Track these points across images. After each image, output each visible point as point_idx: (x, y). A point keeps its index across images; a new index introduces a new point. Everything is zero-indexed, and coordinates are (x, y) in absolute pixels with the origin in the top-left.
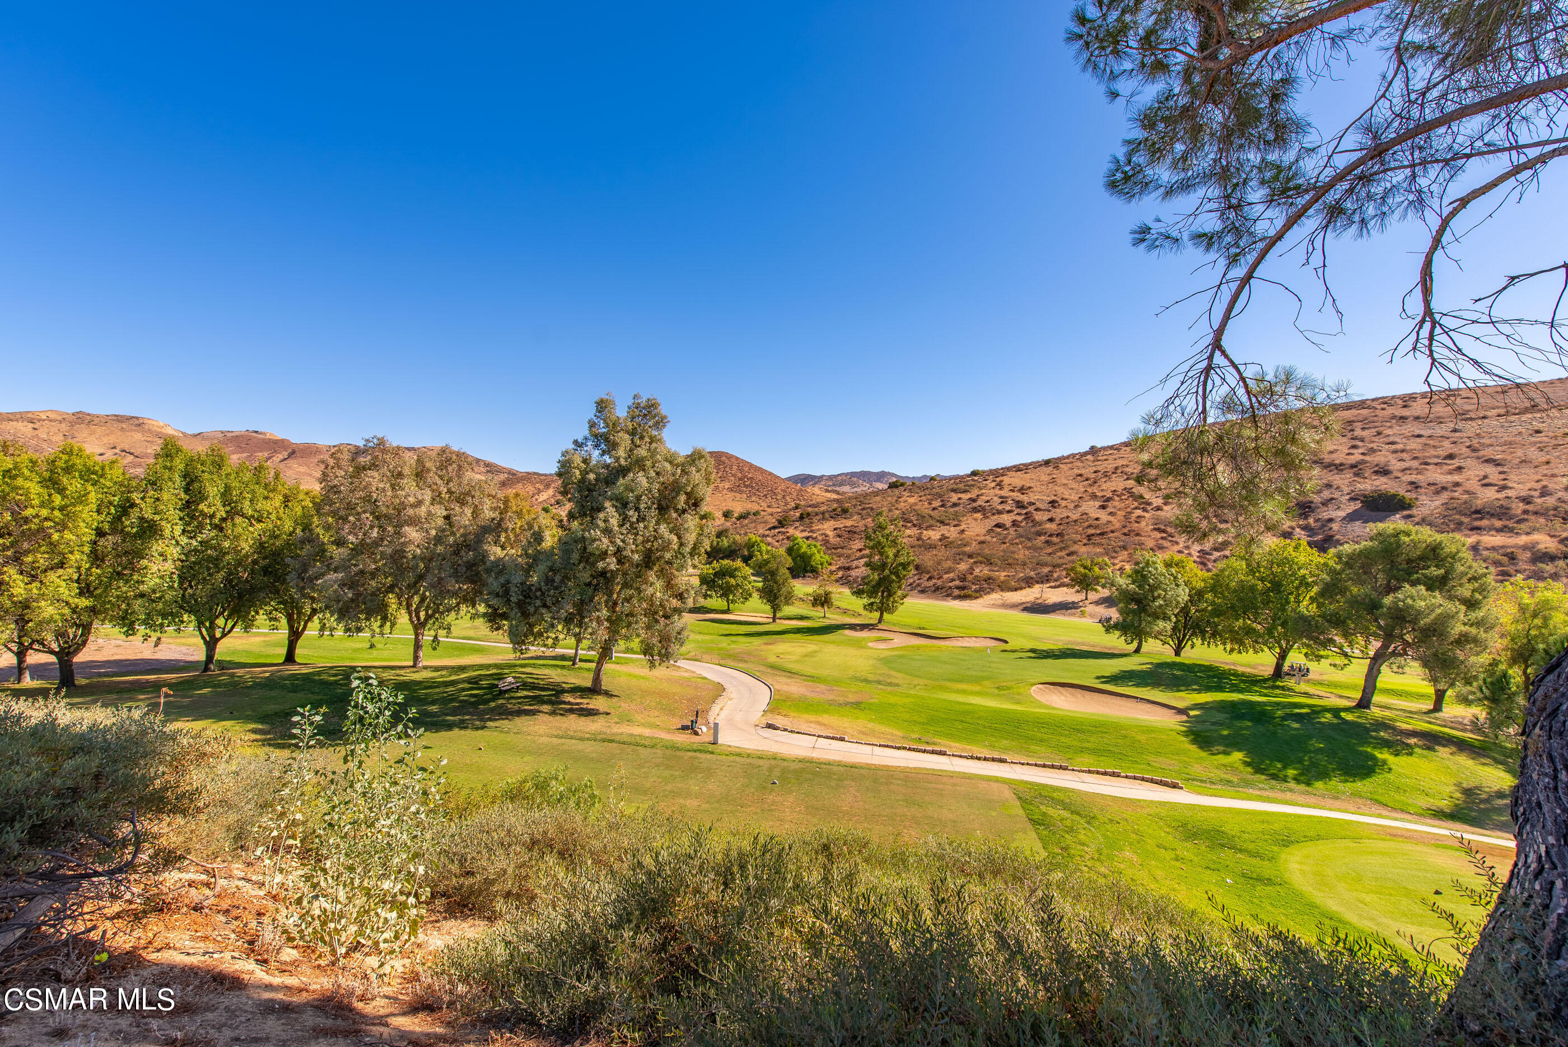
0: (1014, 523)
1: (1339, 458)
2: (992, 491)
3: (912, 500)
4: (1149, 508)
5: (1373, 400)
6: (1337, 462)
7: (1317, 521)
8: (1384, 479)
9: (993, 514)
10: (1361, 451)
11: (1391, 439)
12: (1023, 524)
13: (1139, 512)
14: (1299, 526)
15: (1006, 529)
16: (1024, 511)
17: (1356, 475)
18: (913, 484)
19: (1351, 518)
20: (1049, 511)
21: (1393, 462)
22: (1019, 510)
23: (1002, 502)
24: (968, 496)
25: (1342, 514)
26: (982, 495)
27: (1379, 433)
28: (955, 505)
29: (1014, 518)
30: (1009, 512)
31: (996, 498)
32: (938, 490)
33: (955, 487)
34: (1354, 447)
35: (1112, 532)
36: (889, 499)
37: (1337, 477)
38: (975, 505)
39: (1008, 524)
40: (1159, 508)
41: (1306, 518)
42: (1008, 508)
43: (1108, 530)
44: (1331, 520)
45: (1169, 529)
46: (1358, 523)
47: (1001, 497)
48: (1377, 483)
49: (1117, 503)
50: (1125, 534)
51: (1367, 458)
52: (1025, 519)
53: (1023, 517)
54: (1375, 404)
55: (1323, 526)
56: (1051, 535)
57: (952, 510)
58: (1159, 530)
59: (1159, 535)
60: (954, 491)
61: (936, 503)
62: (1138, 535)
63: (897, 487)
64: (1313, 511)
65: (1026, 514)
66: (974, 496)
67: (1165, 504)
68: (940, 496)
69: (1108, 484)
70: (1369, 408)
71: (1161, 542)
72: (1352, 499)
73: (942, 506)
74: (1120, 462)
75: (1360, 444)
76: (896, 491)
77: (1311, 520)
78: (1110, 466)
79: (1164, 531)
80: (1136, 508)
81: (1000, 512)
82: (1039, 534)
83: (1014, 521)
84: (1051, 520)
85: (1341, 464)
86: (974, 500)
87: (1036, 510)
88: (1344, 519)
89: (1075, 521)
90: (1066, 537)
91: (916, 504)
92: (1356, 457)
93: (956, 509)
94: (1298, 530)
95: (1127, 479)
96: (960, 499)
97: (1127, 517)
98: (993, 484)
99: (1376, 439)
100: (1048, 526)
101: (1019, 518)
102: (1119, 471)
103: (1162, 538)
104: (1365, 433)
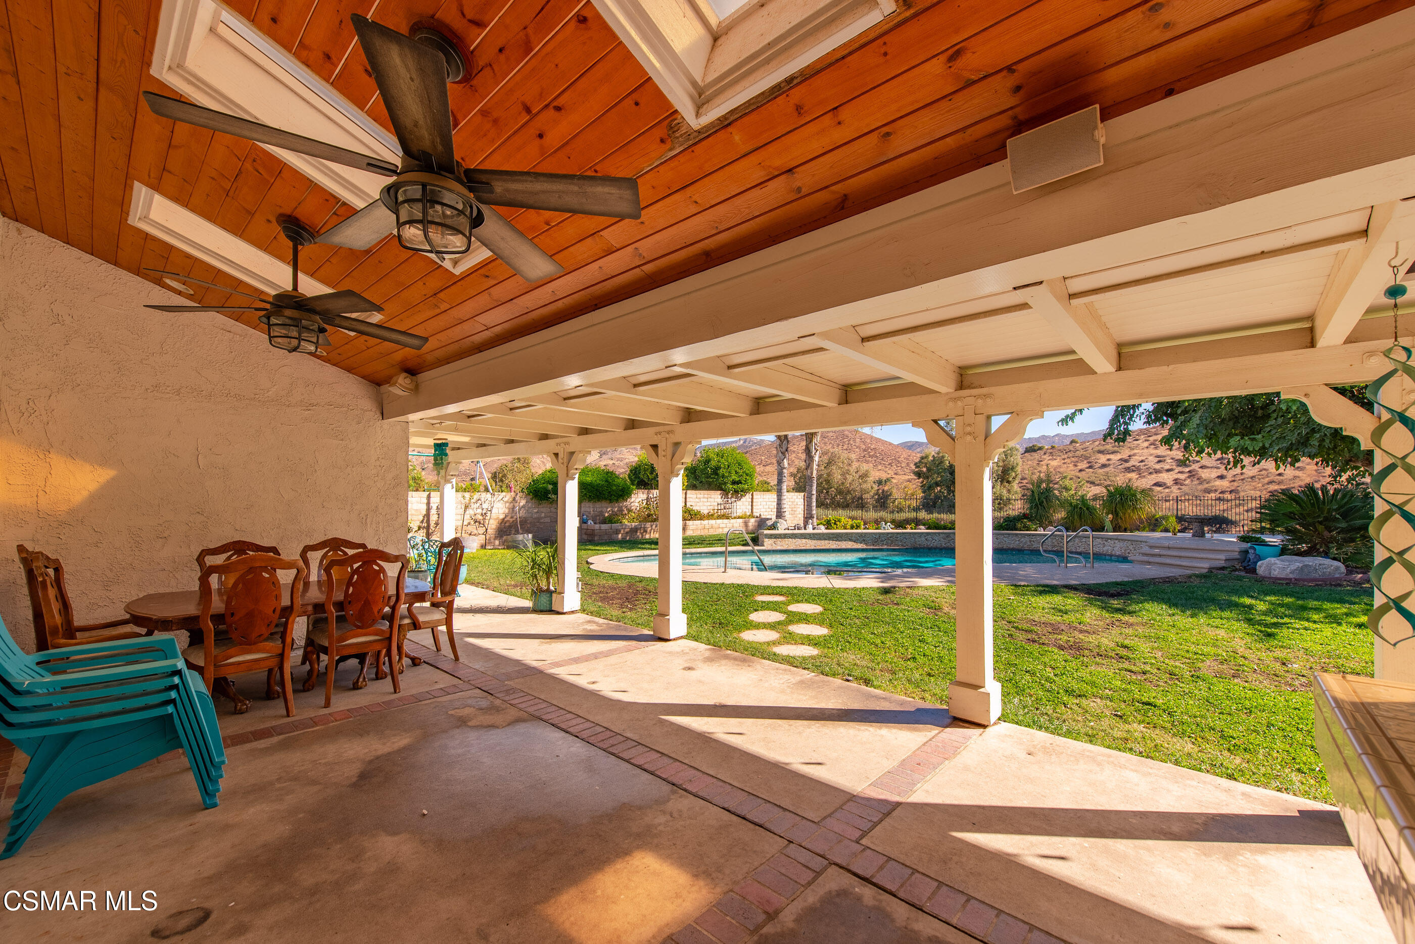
0: (1176, 482)
2: (1146, 450)
3: (1054, 463)
9: (1150, 473)
12: (1187, 482)
15: (1168, 487)
16: (1187, 470)
18: (1053, 447)
20: (1218, 468)
22: (1180, 469)
23: (1159, 462)
24: (1119, 456)
26: (1134, 455)
28: (1104, 466)
29: (1176, 476)
30: (1168, 470)
31: (1151, 458)
32: (1082, 452)
33: (1102, 448)
36: (1030, 462)
38: (1127, 465)
39: (1169, 482)
42: (1167, 467)
47: (1158, 457)
52: (1189, 477)
53: (1187, 475)
56: (1222, 492)
57: (1101, 471)
60: (1100, 452)
61: (1083, 465)
63: (1035, 451)
65: (1190, 472)
66: (1125, 456)
68: (1086, 458)
73: (1090, 467)
76: (1036, 455)
81: (1157, 471)
82: (1208, 491)
83: (1176, 480)
84: (1221, 477)
86: (1126, 461)
87: (1201, 467)
89: (1252, 477)
90: (1242, 494)
91: (1060, 467)
93: (1106, 470)
96: (1109, 460)
98: (1146, 444)
100: (1218, 483)
101: (1182, 477)
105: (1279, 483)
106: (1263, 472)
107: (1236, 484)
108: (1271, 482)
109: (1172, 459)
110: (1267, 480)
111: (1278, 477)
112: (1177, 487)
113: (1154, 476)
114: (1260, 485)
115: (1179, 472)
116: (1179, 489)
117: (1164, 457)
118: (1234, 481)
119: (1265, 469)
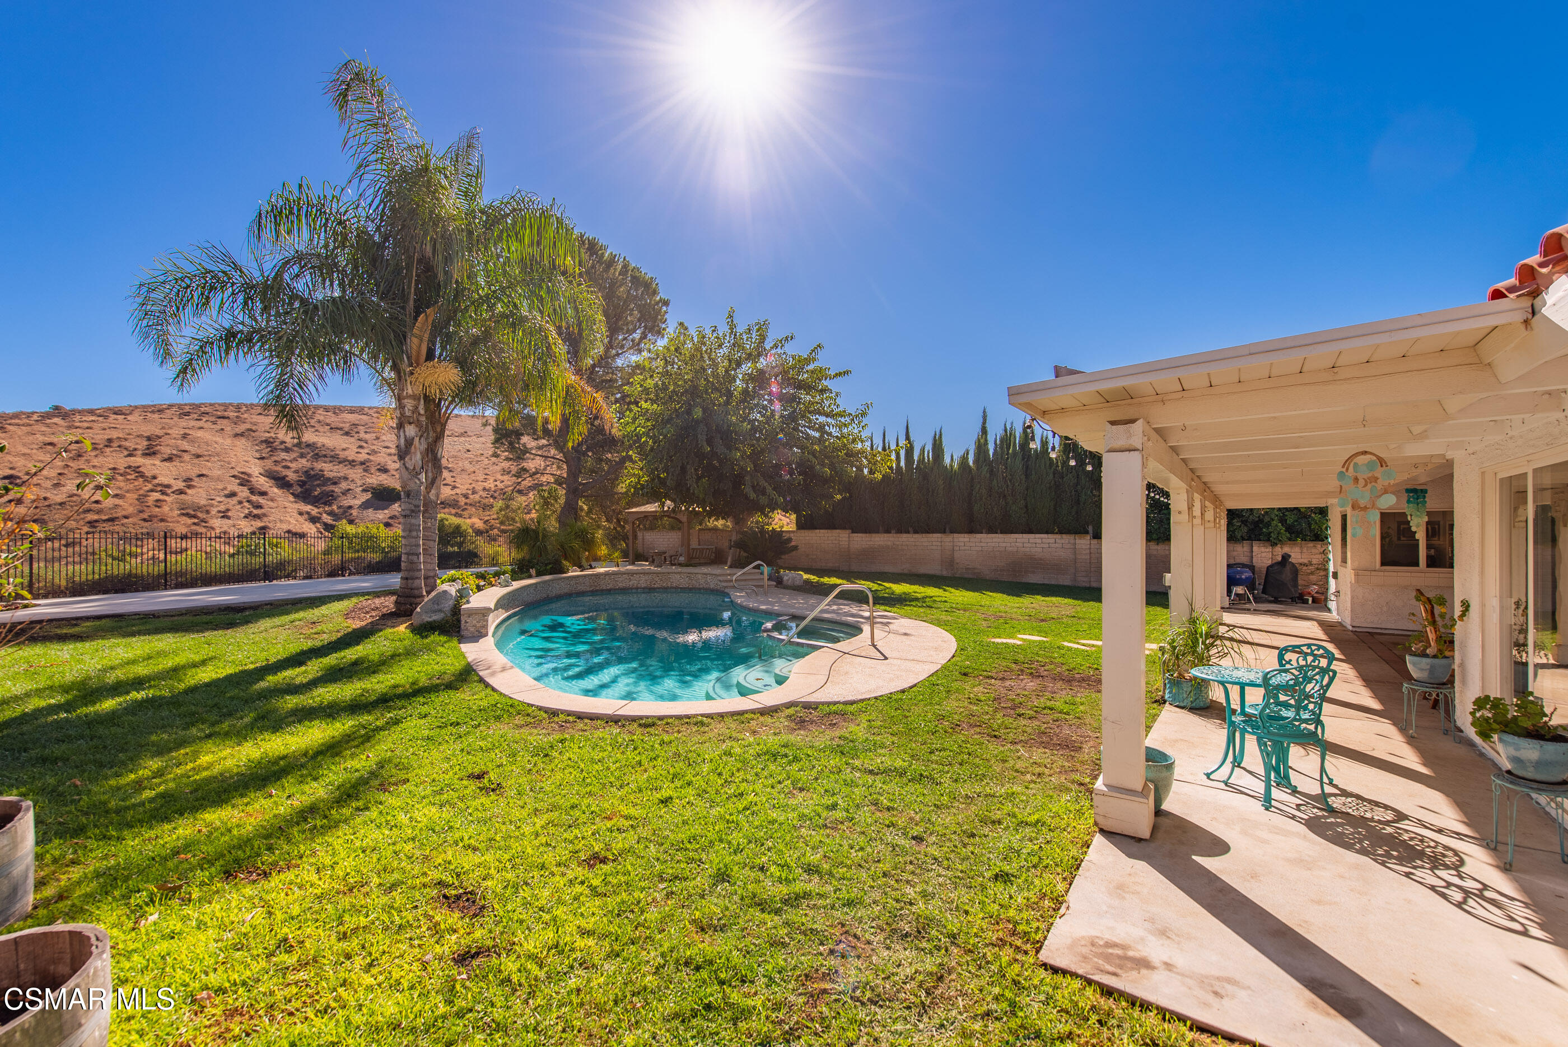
1: (351, 455)
4: (169, 491)
5: (370, 408)
6: (350, 458)
7: (339, 507)
8: (384, 476)
10: (366, 451)
11: (386, 444)
13: (156, 495)
14: (326, 512)
17: (365, 470)
19: (365, 506)
21: (390, 462)
25: (358, 502)
27: (378, 438)
34: (361, 447)
35: (126, 517)
37: (351, 471)
40: (181, 492)
41: (330, 505)
43: (119, 515)
44: (350, 507)
45: (200, 515)
46: (370, 510)
48: (380, 478)
49: (122, 484)
50: (145, 520)
51: (371, 458)
54: (371, 412)
55: (345, 512)
58: (187, 515)
59: (190, 521)
62: (162, 520)
64: (335, 499)
67: (189, 487)
69: (101, 459)
70: (366, 414)
71: (194, 527)
72: (364, 491)
74: (114, 434)
75: (364, 445)
77: (335, 507)
78: (101, 437)
79: (194, 516)
80: (152, 491)
85: (353, 461)
88: (360, 506)
92: (363, 456)
94: (325, 515)
95: (130, 455)
97: (141, 499)
99: (375, 442)
102: (115, 444)
103: (194, 524)
104: (367, 436)
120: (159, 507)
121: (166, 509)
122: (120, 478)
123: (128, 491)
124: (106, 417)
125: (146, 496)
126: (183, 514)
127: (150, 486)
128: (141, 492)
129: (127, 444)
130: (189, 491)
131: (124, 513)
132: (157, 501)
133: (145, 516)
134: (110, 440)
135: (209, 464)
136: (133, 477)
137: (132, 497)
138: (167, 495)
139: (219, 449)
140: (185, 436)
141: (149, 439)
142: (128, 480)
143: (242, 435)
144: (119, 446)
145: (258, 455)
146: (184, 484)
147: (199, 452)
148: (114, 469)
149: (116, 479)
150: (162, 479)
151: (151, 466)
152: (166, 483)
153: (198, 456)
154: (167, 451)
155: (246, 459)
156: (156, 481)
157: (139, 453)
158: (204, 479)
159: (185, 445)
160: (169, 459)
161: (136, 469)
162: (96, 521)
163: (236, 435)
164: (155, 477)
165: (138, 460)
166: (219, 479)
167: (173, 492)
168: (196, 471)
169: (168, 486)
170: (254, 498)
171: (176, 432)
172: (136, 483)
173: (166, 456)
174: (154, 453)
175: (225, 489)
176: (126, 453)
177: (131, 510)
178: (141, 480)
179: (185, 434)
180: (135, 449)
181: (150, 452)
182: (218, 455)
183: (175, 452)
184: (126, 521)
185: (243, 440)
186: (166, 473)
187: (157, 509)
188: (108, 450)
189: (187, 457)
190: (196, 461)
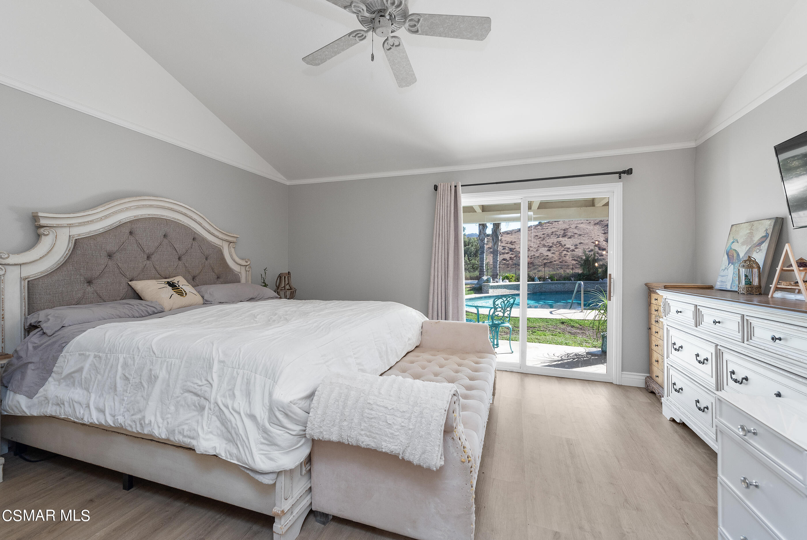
105: (547, 259)
106: (541, 255)
107: (532, 259)
108: (544, 259)
109: (508, 248)
110: (543, 258)
111: (547, 257)
112: (511, 261)
113: (502, 256)
114: (541, 260)
115: (511, 254)
116: (512, 262)
117: (505, 247)
118: (531, 258)
119: (542, 253)
120: (565, 257)
121: (567, 257)
122: (555, 246)
123: (556, 251)
124: (552, 224)
125: (562, 253)
126: (573, 260)
127: (563, 249)
128: (560, 251)
129: (557, 233)
130: (576, 250)
131: (555, 260)
132: (565, 254)
133: (561, 260)
134: (553, 232)
135: (584, 238)
136: (558, 246)
137: (557, 253)
138: (568, 252)
139: (588, 231)
140: (576, 227)
141: (564, 230)
142: (557, 247)
143: (597, 224)
144: (555, 234)
145: (603, 232)
146: (574, 247)
147: (580, 233)
148: (553, 243)
149: (553, 247)
150: (567, 246)
151: (565, 241)
152: (568, 247)
153: (580, 235)
154: (569, 234)
155: (598, 234)
156: (565, 247)
157: (561, 236)
158: (582, 244)
159: (576, 231)
160: (570, 238)
161: (559, 243)
162: (547, 263)
163: (595, 224)
164: (565, 245)
165: (561, 239)
166: (587, 244)
167: (570, 251)
168: (579, 242)
169: (569, 248)
170: (600, 252)
171: (573, 226)
172: (559, 248)
173: (569, 236)
174: (566, 236)
175: (589, 248)
176: (557, 237)
177: (557, 258)
178: (561, 246)
179: (576, 226)
180: (560, 235)
181: (564, 236)
182: (587, 234)
183: (572, 234)
184: (555, 262)
185: (598, 226)
186: (569, 243)
187: (565, 258)
188: (552, 236)
189: (576, 236)
190: (579, 237)
